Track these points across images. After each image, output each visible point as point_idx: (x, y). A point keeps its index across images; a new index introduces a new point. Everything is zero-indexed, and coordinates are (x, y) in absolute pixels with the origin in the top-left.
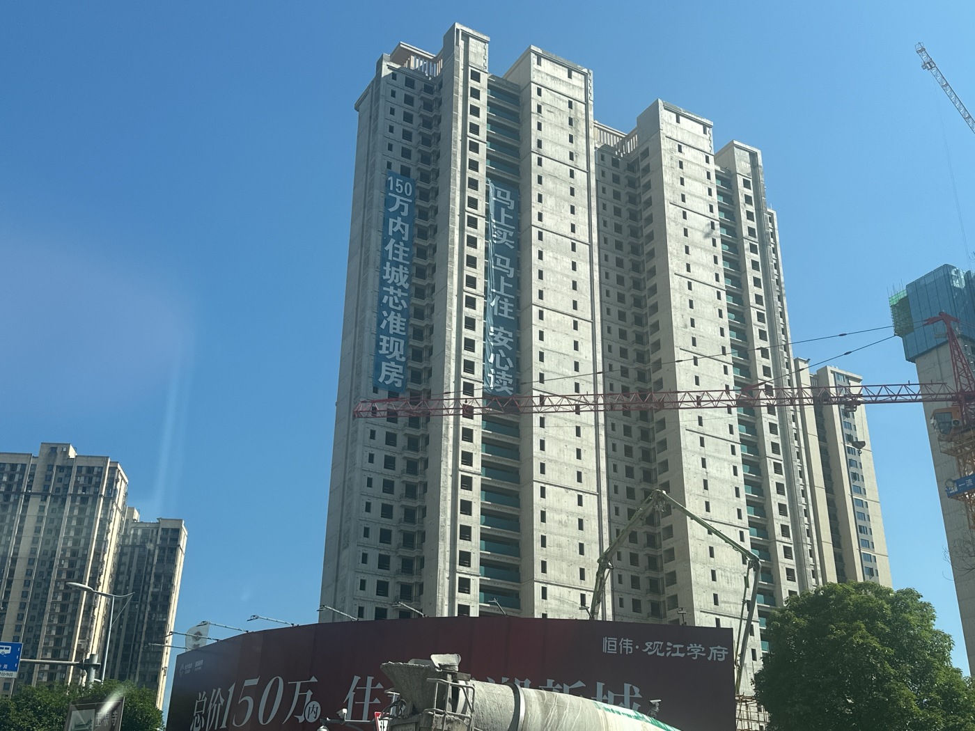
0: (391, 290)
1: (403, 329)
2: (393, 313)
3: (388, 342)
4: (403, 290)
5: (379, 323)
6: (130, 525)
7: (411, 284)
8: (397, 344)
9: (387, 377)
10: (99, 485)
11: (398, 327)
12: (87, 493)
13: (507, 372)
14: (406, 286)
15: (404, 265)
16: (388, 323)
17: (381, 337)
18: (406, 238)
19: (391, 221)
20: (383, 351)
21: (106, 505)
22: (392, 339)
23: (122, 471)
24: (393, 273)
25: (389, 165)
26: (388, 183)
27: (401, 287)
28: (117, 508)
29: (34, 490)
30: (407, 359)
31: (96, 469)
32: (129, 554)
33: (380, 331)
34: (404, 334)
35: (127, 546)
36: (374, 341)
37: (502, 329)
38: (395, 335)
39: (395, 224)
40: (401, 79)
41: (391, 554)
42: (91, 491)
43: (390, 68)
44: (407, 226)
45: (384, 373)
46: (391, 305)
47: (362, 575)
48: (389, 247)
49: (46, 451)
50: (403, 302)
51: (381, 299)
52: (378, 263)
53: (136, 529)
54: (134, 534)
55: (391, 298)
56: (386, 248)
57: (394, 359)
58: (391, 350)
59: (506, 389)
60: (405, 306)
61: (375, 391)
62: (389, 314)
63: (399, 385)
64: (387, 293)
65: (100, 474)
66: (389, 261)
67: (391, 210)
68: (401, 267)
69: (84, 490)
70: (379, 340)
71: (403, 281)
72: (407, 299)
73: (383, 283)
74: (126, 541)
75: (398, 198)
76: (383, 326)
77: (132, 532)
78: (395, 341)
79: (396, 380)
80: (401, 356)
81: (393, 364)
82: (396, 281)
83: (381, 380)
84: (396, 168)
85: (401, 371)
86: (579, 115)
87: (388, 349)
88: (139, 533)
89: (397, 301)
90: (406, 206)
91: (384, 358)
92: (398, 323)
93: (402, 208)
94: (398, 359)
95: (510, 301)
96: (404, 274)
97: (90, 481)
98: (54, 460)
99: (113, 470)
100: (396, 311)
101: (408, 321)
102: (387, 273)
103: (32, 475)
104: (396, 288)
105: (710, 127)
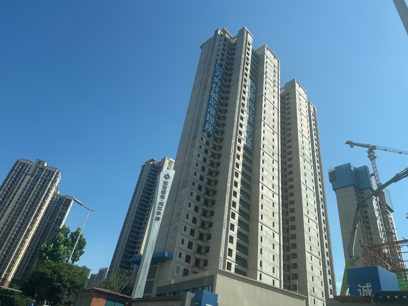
0: (213, 100)
1: (215, 115)
2: (212, 108)
3: (210, 117)
4: (216, 102)
5: (207, 109)
6: (56, 195)
7: (219, 101)
8: (212, 119)
9: (208, 129)
10: (51, 177)
11: (213, 113)
12: (47, 178)
13: (250, 141)
14: (217, 101)
15: (218, 94)
16: (210, 110)
17: (208, 114)
18: (219, 85)
19: (215, 78)
20: (208, 119)
21: (52, 184)
22: (211, 116)
23: (60, 175)
24: (214, 94)
25: (217, 61)
26: (215, 66)
27: (216, 100)
28: (55, 186)
29: (29, 173)
30: (215, 125)
31: (52, 172)
32: (53, 204)
33: (207, 112)
34: (215, 116)
35: (53, 201)
36: (205, 114)
37: (249, 126)
38: (212, 115)
39: (216, 79)
40: (223, 38)
41: (201, 196)
42: (49, 178)
43: (220, 33)
44: (220, 82)
45: (207, 127)
46: (212, 104)
47: (190, 201)
48: (214, 85)
49: (37, 162)
50: (216, 105)
51: (209, 101)
52: (210, 89)
53: (57, 197)
54: (56, 198)
55: (212, 102)
56: (213, 85)
57: (210, 123)
58: (210, 120)
59: (250, 147)
60: (216, 107)
61: (203, 132)
62: (211, 107)
63: (211, 133)
64: (211, 100)
65: (53, 174)
66: (213, 90)
67: (216, 74)
68: (216, 94)
69: (46, 177)
70: (206, 115)
71: (216, 99)
72: (217, 105)
73: (210, 96)
74: (53, 200)
75: (218, 72)
76: (209, 110)
77: (56, 197)
78: (212, 117)
79: (211, 131)
80: (213, 123)
81: (210, 125)
82: (214, 98)
83: (206, 129)
84: (219, 62)
85: (212, 129)
86: (276, 71)
87: (209, 119)
88: (58, 198)
89: (214, 104)
90: (220, 76)
91: (207, 121)
92: (213, 111)
93: (219, 75)
94: (212, 124)
95: (253, 118)
96: (217, 97)
97: (49, 175)
98: (39, 165)
99: (58, 173)
100: (213, 108)
101: (216, 113)
102: (212, 94)
103: (30, 168)
104: (214, 100)
105: (307, 93)
